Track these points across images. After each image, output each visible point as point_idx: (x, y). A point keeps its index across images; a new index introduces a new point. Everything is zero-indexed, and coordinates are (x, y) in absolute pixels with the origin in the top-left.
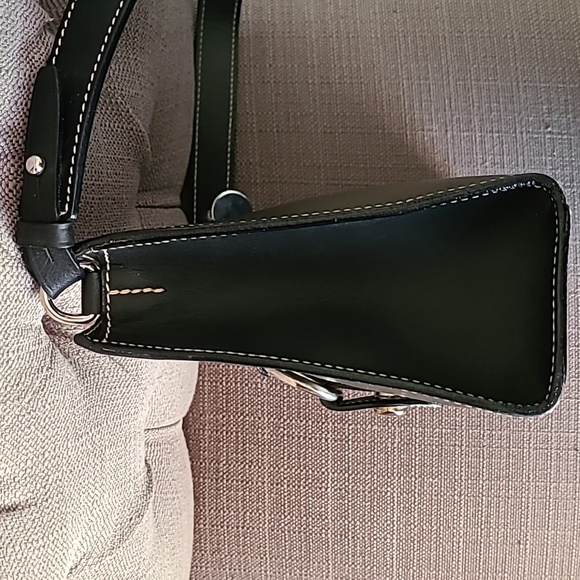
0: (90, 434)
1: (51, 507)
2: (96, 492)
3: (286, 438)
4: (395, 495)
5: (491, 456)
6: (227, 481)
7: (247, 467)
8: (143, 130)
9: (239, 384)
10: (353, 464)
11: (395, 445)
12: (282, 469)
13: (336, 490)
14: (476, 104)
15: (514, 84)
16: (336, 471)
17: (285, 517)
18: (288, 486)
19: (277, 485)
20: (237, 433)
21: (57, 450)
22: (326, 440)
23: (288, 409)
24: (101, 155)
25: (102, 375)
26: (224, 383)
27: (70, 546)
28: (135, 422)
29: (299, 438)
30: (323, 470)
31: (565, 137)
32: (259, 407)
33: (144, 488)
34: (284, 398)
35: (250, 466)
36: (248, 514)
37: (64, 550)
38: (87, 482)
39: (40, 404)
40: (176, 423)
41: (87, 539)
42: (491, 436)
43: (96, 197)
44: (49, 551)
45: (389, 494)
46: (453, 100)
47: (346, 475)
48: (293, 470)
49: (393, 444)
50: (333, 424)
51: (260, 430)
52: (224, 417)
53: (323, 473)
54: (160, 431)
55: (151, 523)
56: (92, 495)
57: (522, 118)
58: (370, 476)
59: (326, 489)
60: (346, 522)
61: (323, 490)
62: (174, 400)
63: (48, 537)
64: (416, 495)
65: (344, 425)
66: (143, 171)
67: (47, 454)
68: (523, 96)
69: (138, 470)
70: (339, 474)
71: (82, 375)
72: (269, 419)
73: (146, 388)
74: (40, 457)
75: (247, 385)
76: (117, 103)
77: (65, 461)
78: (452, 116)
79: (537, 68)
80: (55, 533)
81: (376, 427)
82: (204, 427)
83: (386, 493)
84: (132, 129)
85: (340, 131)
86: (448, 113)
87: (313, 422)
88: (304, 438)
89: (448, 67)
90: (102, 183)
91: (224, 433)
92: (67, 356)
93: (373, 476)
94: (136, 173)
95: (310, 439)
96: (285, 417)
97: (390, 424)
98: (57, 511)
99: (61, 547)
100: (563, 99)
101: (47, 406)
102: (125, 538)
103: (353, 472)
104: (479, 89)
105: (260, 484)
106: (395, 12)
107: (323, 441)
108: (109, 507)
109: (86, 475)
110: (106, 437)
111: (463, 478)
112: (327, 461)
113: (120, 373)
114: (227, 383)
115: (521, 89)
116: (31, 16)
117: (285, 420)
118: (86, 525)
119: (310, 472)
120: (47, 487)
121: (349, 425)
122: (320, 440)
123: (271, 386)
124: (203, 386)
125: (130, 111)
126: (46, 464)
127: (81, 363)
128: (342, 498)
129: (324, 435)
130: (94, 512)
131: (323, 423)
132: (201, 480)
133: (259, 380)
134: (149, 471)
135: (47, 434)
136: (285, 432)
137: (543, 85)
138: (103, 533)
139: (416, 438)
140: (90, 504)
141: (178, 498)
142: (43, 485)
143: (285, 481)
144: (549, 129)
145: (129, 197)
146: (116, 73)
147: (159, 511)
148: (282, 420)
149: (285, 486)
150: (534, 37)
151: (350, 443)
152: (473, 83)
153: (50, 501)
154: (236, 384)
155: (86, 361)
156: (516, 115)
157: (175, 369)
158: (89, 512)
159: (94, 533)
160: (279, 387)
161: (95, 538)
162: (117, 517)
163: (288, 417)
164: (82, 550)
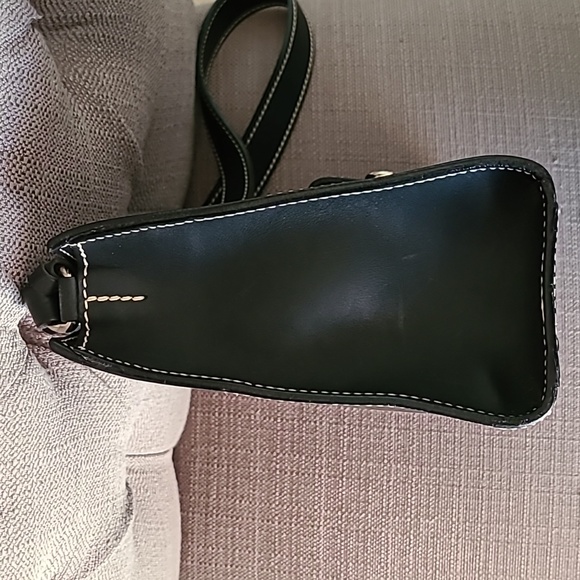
0: (65, 447)
1: (17, 518)
2: (69, 509)
3: (278, 472)
4: (389, 536)
5: (490, 499)
6: (217, 516)
7: (238, 502)
8: (135, 141)
9: (232, 416)
10: (347, 501)
11: (391, 483)
12: (274, 505)
13: (328, 529)
14: (482, 136)
15: (522, 116)
16: (329, 509)
17: (276, 555)
18: (279, 523)
19: (268, 521)
20: (228, 466)
21: (27, 459)
22: (320, 476)
23: (281, 442)
24: (88, 161)
25: (81, 389)
26: (217, 414)
27: (38, 562)
28: (116, 441)
29: (292, 473)
30: (316, 507)
31: (573, 170)
32: (252, 439)
33: (123, 511)
34: (278, 431)
35: (240, 501)
36: (237, 551)
37: (31, 566)
38: (59, 496)
39: (10, 409)
40: (165, 452)
41: (58, 557)
42: (490, 477)
43: (81, 202)
44: (13, 564)
45: (383, 534)
46: (458, 131)
47: (339, 513)
48: (285, 507)
49: (388, 482)
50: (328, 459)
51: (252, 464)
52: (215, 449)
53: (316, 510)
54: (147, 458)
55: (130, 550)
56: (65, 511)
57: (528, 151)
58: (363, 515)
59: (319, 528)
60: (339, 563)
61: (315, 528)
62: (162, 427)
63: (13, 549)
64: (412, 537)
65: (339, 460)
66: (135, 184)
67: (15, 463)
68: (530, 128)
69: (117, 491)
70: (332, 512)
71: (60, 386)
72: (262, 452)
73: (129, 408)
74: (9, 465)
75: (240, 416)
76: (108, 111)
77: (35, 471)
78: (457, 146)
79: (544, 101)
80: (21, 546)
81: (371, 464)
82: (195, 459)
83: (381, 534)
84: (123, 139)
85: (343, 158)
86: (453, 143)
87: (307, 457)
88: (297, 474)
89: (454, 97)
90: (88, 190)
91: (216, 466)
92: (45, 366)
93: (367, 516)
94: (126, 185)
95: (303, 474)
96: (278, 451)
97: (386, 461)
98: (24, 523)
99: (27, 562)
100: (571, 132)
101: (18, 412)
102: (101, 560)
103: (347, 510)
104: (486, 120)
105: (250, 520)
106: (402, 41)
107: (317, 477)
108: (83, 526)
109: (59, 489)
110: (83, 452)
111: (461, 520)
112: (320, 498)
113: (102, 388)
114: (219, 414)
115: (528, 121)
116: (17, 10)
117: (278, 454)
118: (56, 543)
119: (302, 509)
120: (15, 497)
121: (344, 461)
122: (314, 475)
123: (265, 418)
124: (196, 417)
125: (123, 120)
126: (14, 473)
127: (60, 374)
128: (335, 537)
129: (317, 471)
130: (66, 530)
131: (317, 458)
132: (190, 514)
133: (253, 412)
134: (129, 495)
135: (16, 441)
136: (278, 466)
137: (550, 118)
138: (76, 554)
139: (413, 477)
140: (62, 521)
141: (163, 529)
142: (11, 494)
143: (277, 518)
144: (556, 162)
145: (118, 208)
146: (110, 82)
147: (141, 541)
148: (275, 454)
149: (276, 523)
150: (542, 70)
151: (344, 479)
152: (479, 114)
153: (16, 511)
154: (229, 415)
155: (66, 373)
156: (523, 147)
157: (163, 394)
158: (60, 529)
159: (66, 553)
160: (272, 420)
161: (67, 559)
162: (92, 538)
163: (281, 451)
164: (52, 569)
